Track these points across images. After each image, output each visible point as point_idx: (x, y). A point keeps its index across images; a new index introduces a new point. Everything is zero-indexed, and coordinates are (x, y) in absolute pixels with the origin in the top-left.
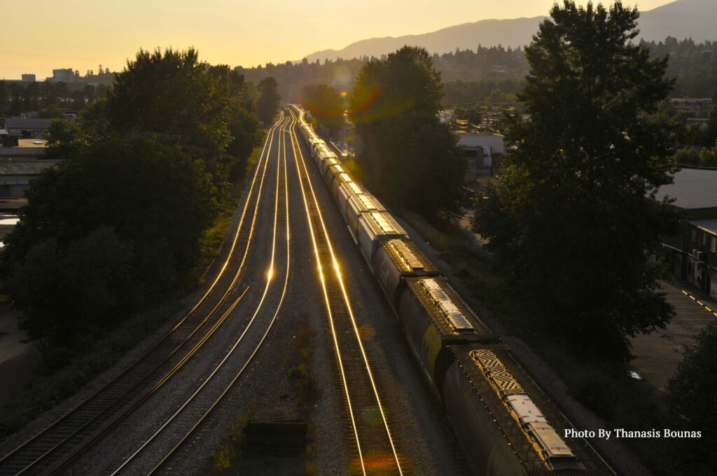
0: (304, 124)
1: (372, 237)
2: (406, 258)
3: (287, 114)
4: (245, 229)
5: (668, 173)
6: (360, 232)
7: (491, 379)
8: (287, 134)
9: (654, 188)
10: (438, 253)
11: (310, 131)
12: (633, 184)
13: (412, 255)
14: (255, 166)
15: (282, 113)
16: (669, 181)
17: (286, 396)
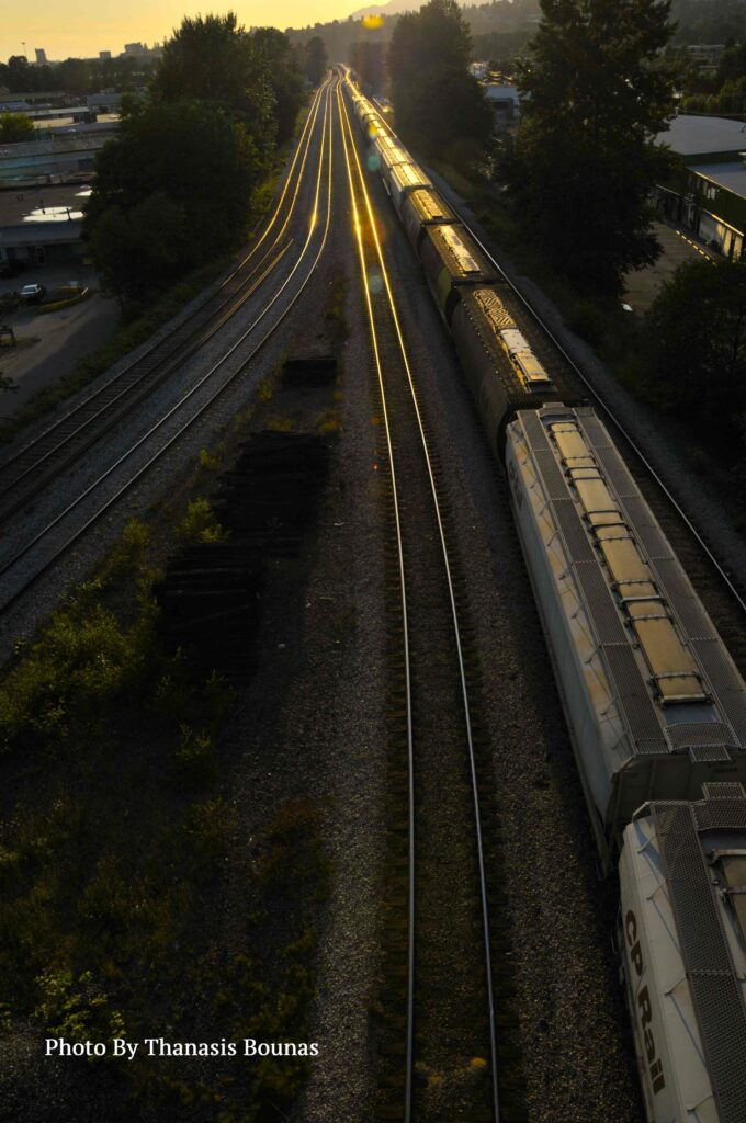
0: (349, 82)
1: (400, 189)
2: (429, 206)
3: (335, 73)
4: (292, 186)
5: (665, 121)
6: (391, 183)
7: (489, 316)
8: (334, 93)
9: (653, 136)
10: (463, 201)
11: (353, 88)
12: (634, 132)
13: (434, 204)
14: (303, 125)
15: (331, 72)
16: (666, 128)
17: (321, 336)
